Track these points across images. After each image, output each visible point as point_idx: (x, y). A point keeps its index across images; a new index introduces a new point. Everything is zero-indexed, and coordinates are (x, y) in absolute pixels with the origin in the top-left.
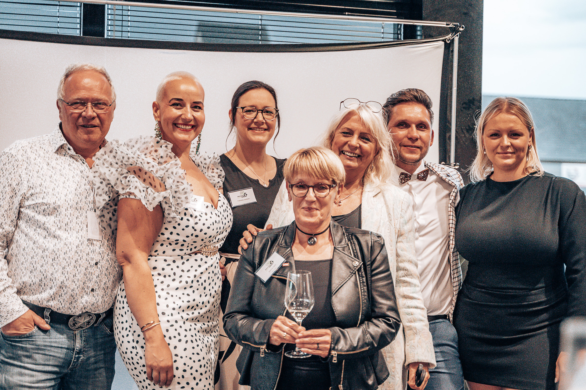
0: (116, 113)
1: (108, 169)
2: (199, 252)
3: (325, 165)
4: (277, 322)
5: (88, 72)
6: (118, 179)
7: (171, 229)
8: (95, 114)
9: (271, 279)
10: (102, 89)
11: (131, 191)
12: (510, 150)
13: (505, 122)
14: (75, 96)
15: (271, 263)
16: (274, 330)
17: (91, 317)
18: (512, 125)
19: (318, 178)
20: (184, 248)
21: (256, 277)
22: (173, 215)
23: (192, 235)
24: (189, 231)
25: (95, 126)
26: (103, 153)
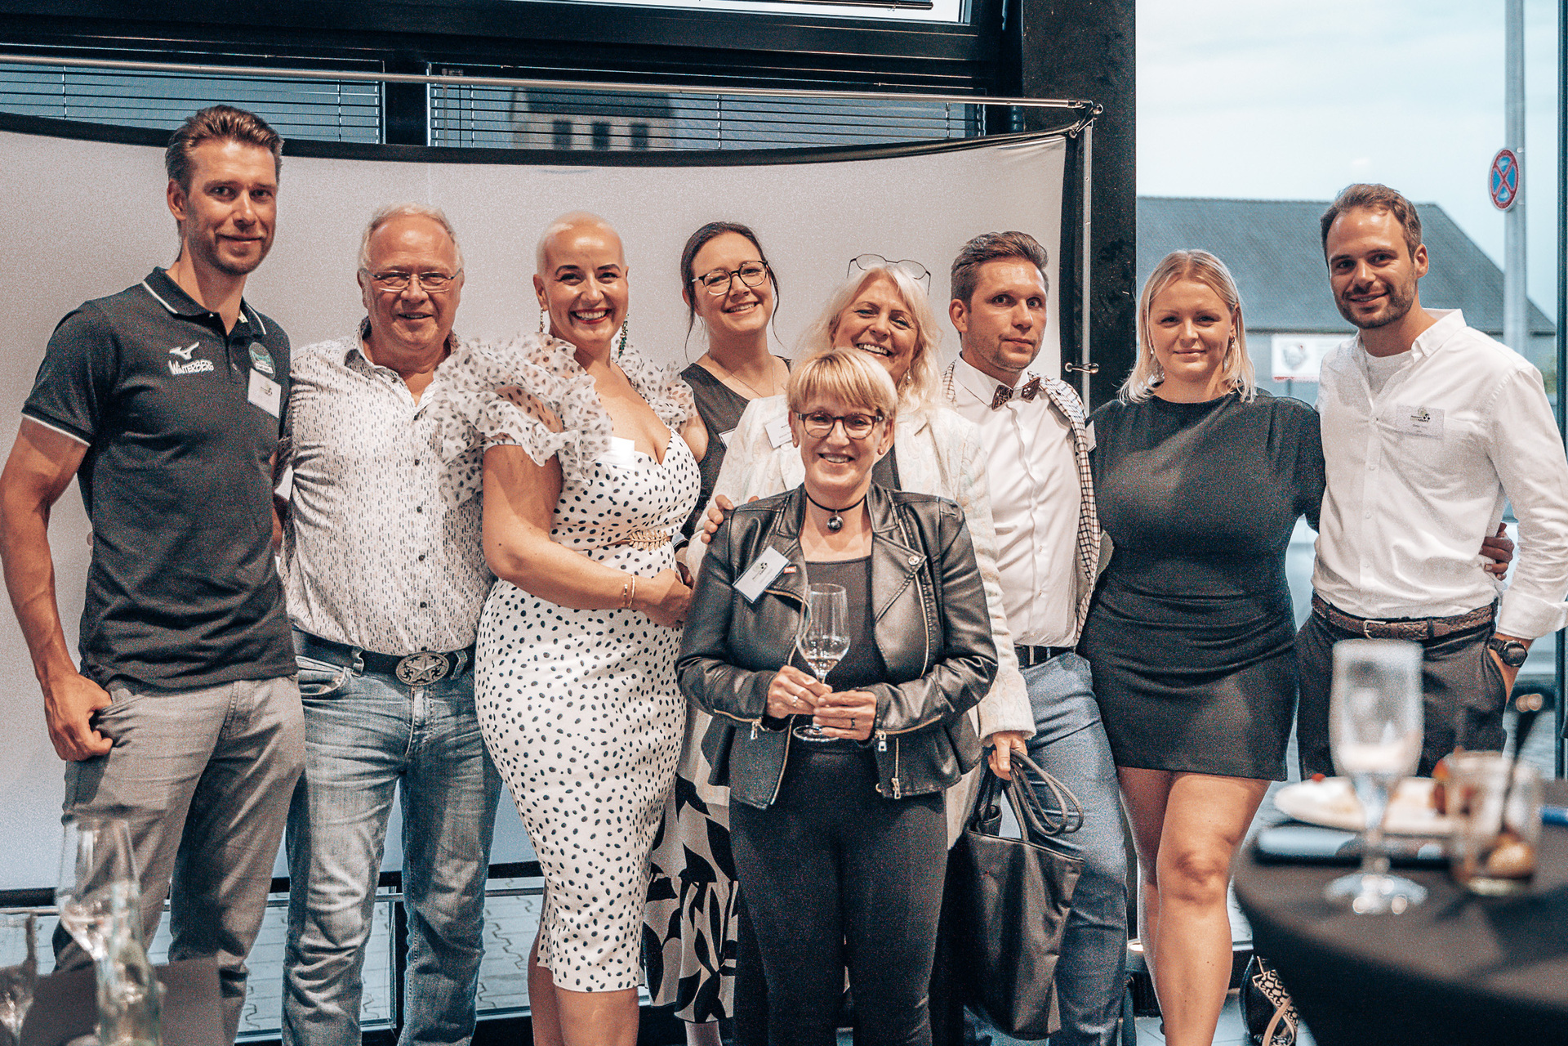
0: (464, 292)
1: (462, 395)
2: (626, 542)
3: (866, 382)
4: (781, 678)
5: (412, 219)
6: (480, 412)
7: (571, 502)
8: (425, 295)
9: (764, 596)
10: (436, 248)
11: (505, 431)
12: (1197, 346)
13: (1187, 295)
14: (388, 263)
15: (763, 566)
16: (775, 692)
17: (438, 661)
18: (1199, 301)
19: (853, 405)
20: (597, 537)
21: (735, 591)
22: (576, 476)
23: (609, 512)
24: (604, 505)
25: (426, 316)
26: (453, 365)
